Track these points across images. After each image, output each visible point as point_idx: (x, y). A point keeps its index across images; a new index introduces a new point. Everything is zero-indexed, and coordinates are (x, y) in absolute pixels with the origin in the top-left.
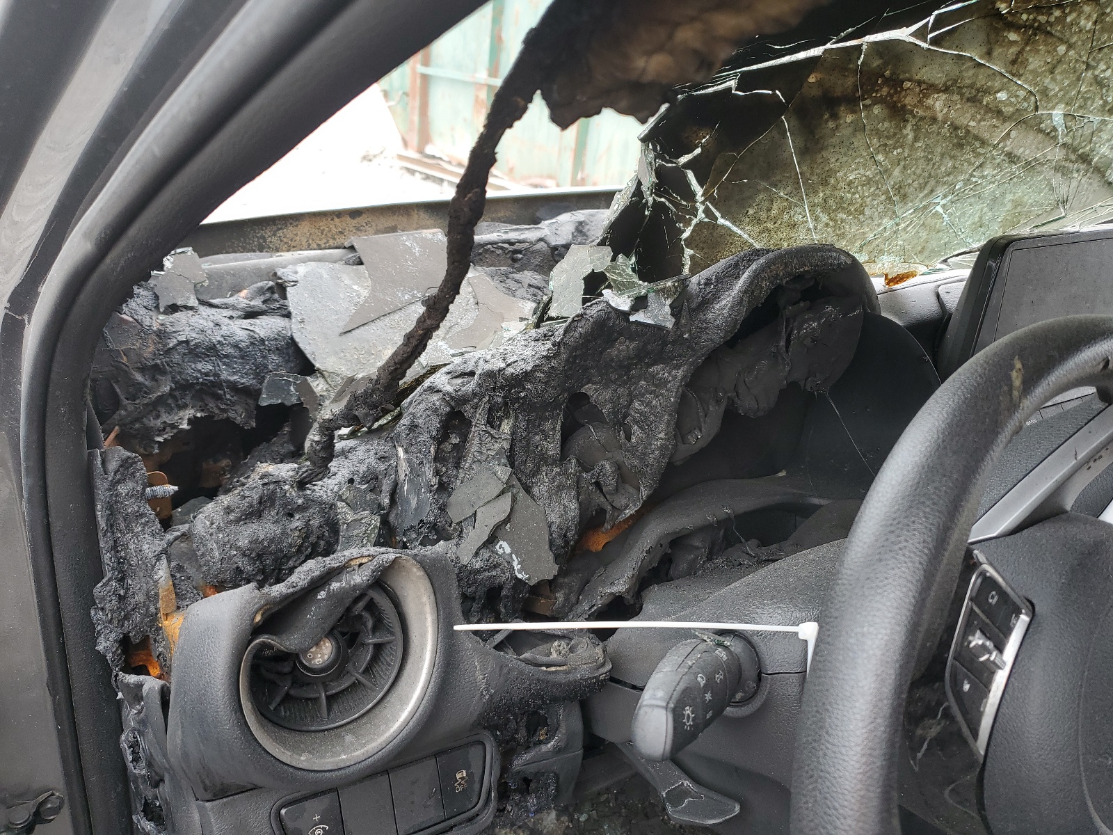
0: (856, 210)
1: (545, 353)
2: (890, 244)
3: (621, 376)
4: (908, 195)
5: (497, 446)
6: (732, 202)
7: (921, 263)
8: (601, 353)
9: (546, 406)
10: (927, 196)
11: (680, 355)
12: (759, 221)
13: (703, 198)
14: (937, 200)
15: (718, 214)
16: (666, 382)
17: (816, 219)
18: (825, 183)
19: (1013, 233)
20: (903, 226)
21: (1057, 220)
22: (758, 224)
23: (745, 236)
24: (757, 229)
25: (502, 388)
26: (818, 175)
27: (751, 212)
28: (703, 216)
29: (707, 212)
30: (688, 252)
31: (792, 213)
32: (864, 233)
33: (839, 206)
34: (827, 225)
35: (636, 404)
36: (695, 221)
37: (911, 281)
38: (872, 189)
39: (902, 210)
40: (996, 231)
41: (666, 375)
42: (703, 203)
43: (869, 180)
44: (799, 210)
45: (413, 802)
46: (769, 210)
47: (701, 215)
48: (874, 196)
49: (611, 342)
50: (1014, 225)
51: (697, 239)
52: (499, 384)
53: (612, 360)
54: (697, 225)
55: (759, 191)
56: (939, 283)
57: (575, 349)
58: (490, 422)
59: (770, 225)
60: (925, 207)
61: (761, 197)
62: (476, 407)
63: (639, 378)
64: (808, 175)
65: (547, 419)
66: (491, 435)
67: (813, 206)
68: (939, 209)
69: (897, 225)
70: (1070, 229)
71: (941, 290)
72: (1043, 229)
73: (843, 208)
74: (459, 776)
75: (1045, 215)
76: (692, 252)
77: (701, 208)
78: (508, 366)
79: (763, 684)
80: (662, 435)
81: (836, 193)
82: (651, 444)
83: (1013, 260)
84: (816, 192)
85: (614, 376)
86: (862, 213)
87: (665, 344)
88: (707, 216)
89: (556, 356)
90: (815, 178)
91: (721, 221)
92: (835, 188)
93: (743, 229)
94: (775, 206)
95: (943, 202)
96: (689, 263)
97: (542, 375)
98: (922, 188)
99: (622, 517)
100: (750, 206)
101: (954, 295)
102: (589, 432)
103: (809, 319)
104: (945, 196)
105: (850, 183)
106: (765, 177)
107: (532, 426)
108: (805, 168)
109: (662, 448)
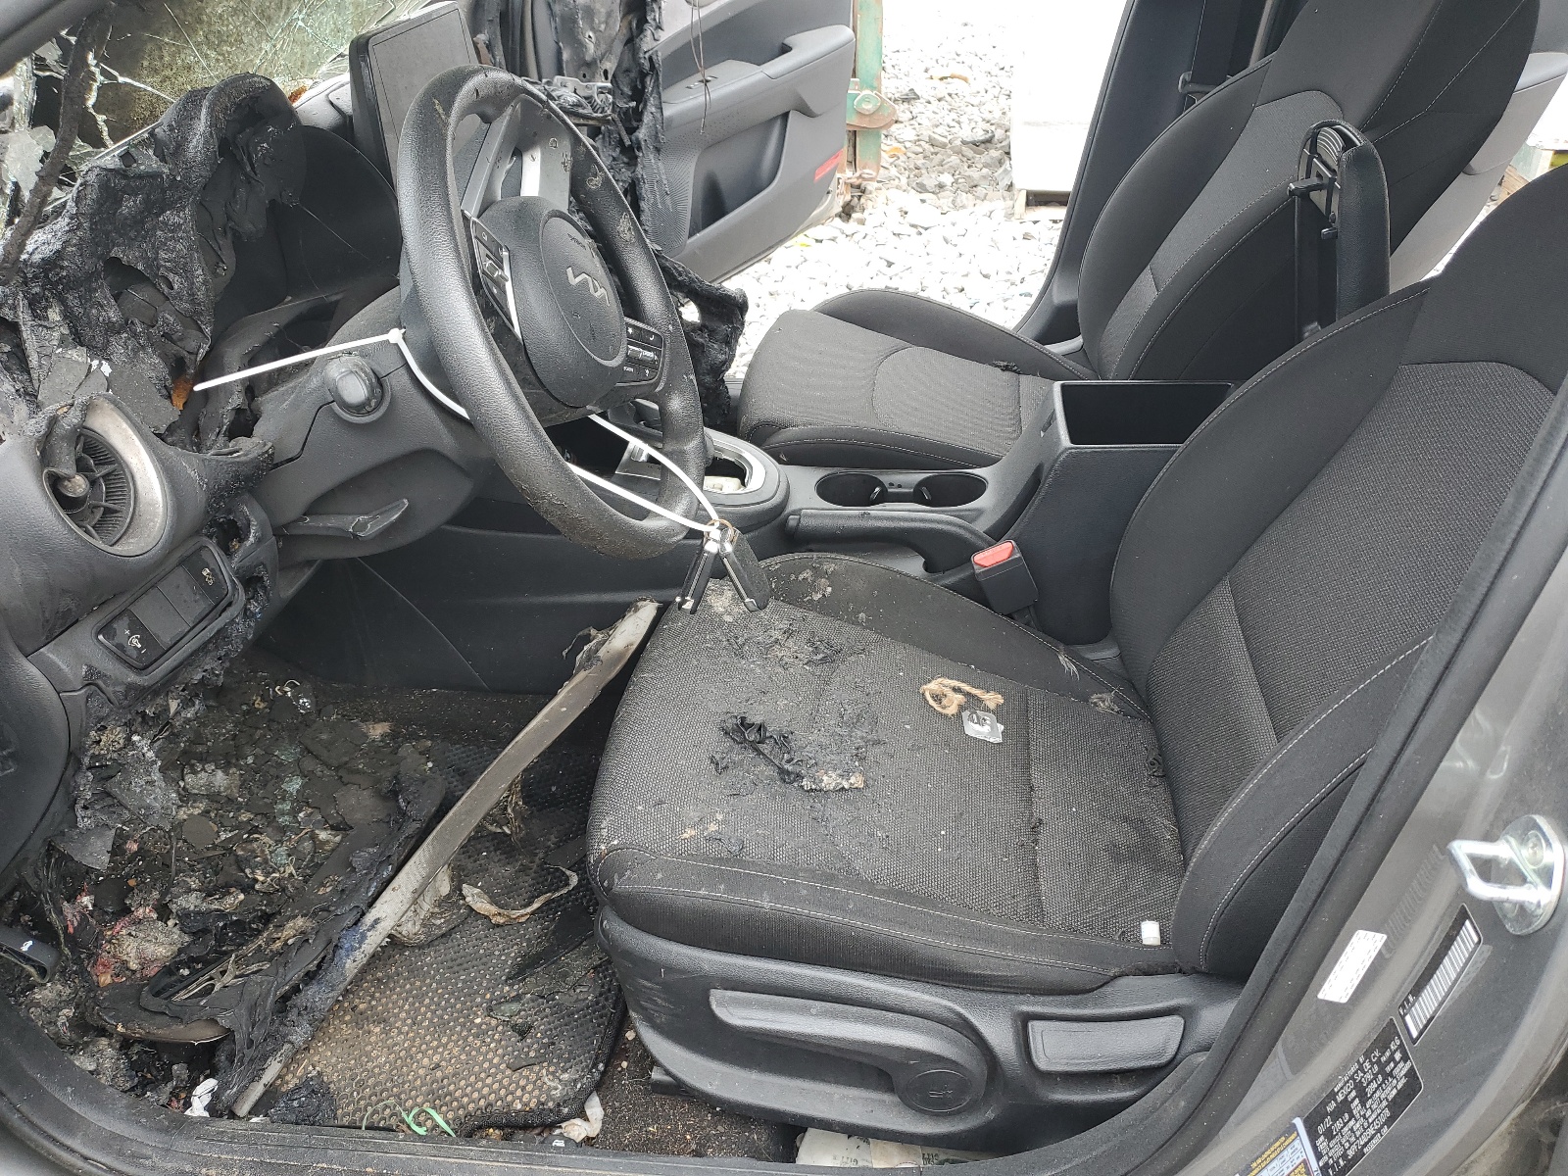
0: (236, 40)
1: (67, 228)
2: (275, 66)
3: (138, 232)
4: (272, 16)
5: (56, 334)
6: (124, 57)
7: (306, 76)
8: (114, 214)
9: (91, 276)
10: (286, 14)
11: (180, 198)
12: (156, 72)
13: (95, 62)
14: (295, 16)
15: (116, 73)
16: (180, 225)
17: (206, 56)
18: (200, 21)
19: (364, 32)
20: (278, 46)
21: (390, 12)
22: (158, 74)
23: (150, 89)
24: (158, 79)
25: (36, 277)
26: (191, 15)
27: (146, 63)
28: (102, 78)
29: (104, 72)
30: (101, 118)
31: (183, 56)
32: (251, 61)
33: (220, 40)
34: (217, 60)
35: (162, 254)
36: (95, 86)
37: (304, 97)
38: (241, 18)
39: (272, 32)
40: (352, 33)
41: (176, 218)
42: (97, 65)
43: (235, 10)
44: (188, 51)
45: (185, 601)
46: (161, 58)
47: (100, 78)
48: (245, 23)
49: (119, 203)
50: (362, 24)
51: (105, 102)
52: (30, 275)
53: (126, 219)
54: (99, 88)
55: (145, 43)
56: (326, 93)
57: (93, 215)
58: (35, 316)
59: (168, 72)
60: (289, 25)
61: (149, 47)
62: (14, 308)
63: (154, 229)
64: (182, 17)
65: (96, 290)
66: (45, 327)
67: (198, 45)
68: (300, 23)
69: (275, 46)
70: (403, 18)
71: (331, 98)
72: (384, 22)
73: (225, 42)
74: (205, 573)
75: (380, 10)
76: (104, 117)
77: (97, 71)
78: (31, 254)
79: (384, 385)
80: (200, 272)
81: (212, 28)
82: (193, 283)
83: (377, 55)
84: (195, 31)
85: (132, 234)
86: (242, 41)
87: (164, 191)
88: (106, 77)
89: (79, 226)
90: (189, 18)
91: (121, 79)
92: (210, 24)
93: (144, 83)
94: (165, 53)
95: (301, 17)
96: (106, 129)
97: (74, 249)
98: (280, 8)
99: (200, 357)
100: (143, 58)
101: (345, 99)
102: (130, 295)
103: (259, 143)
104: (300, 11)
105: (221, 17)
106: (146, 28)
107: (86, 300)
108: (177, 11)
109: (205, 282)
